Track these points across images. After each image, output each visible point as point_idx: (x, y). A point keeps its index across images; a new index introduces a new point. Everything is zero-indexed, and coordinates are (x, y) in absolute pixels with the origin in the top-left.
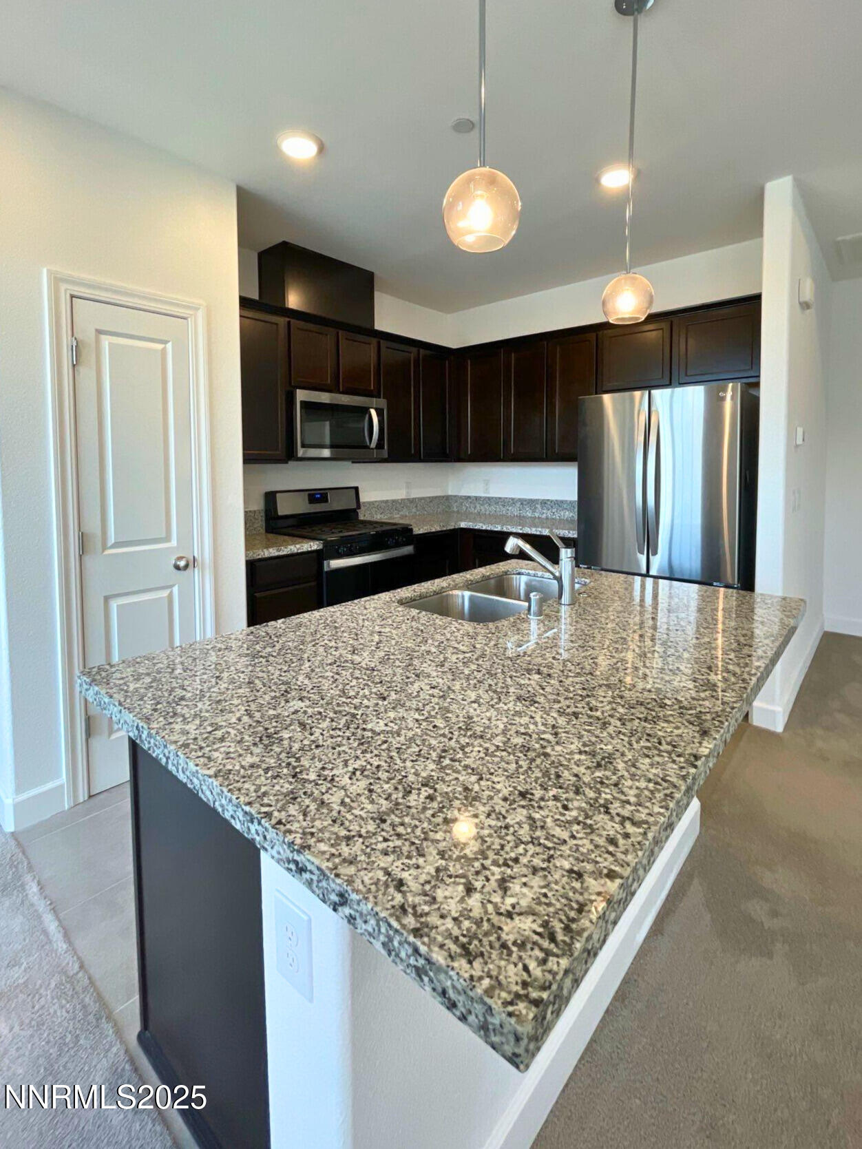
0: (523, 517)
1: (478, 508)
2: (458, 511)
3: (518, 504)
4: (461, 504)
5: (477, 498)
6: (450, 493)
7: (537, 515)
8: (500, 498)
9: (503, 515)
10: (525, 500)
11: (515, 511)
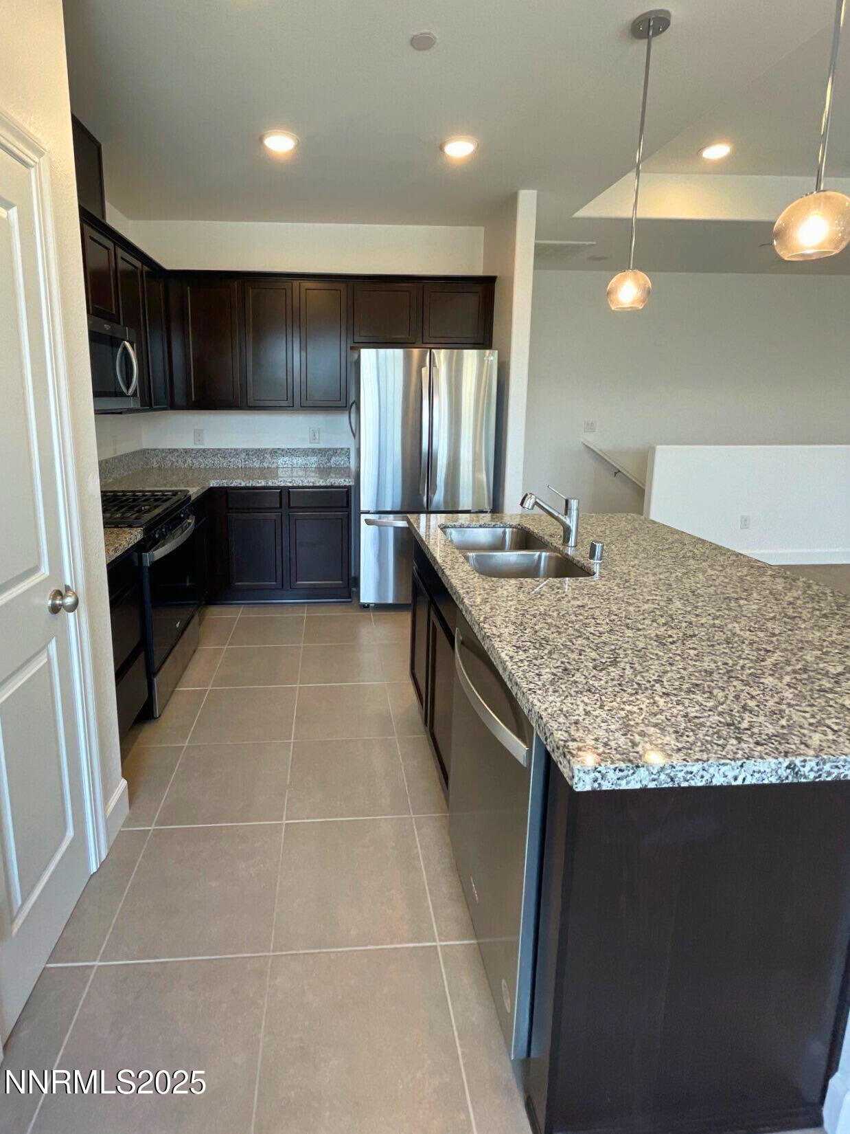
0: (250, 468)
1: (189, 460)
2: (159, 468)
3: (243, 455)
4: (164, 458)
5: (186, 451)
6: (144, 446)
7: (266, 465)
8: (219, 450)
9: (224, 468)
10: (252, 450)
11: (239, 462)
